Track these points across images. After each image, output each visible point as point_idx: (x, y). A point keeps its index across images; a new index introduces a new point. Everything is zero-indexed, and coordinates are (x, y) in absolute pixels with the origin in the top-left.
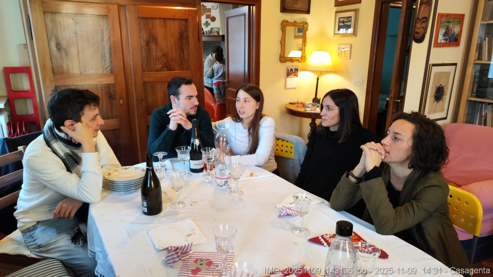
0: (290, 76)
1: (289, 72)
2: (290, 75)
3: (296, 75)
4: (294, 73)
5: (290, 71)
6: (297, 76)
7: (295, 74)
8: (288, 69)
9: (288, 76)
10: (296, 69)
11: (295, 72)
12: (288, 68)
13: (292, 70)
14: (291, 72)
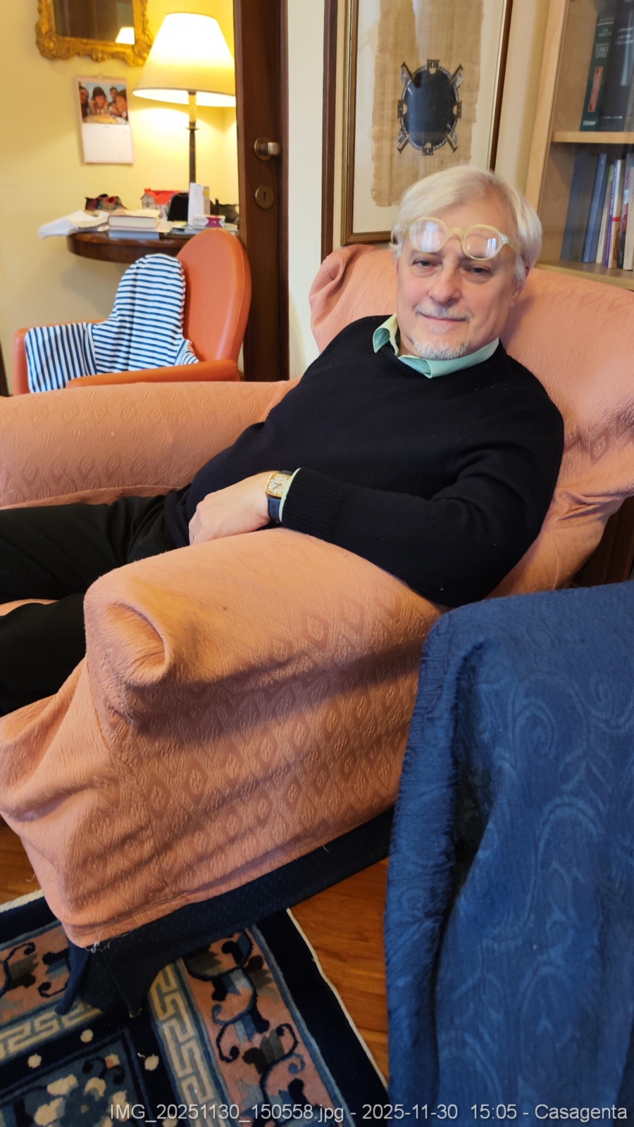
0: (96, 118)
1: (90, 100)
2: (96, 114)
3: (121, 116)
4: (110, 104)
5: (91, 95)
6: (127, 119)
7: (115, 111)
8: (81, 88)
9: (85, 115)
10: (119, 90)
11: (114, 102)
12: (83, 85)
13: (98, 92)
14: (99, 100)
